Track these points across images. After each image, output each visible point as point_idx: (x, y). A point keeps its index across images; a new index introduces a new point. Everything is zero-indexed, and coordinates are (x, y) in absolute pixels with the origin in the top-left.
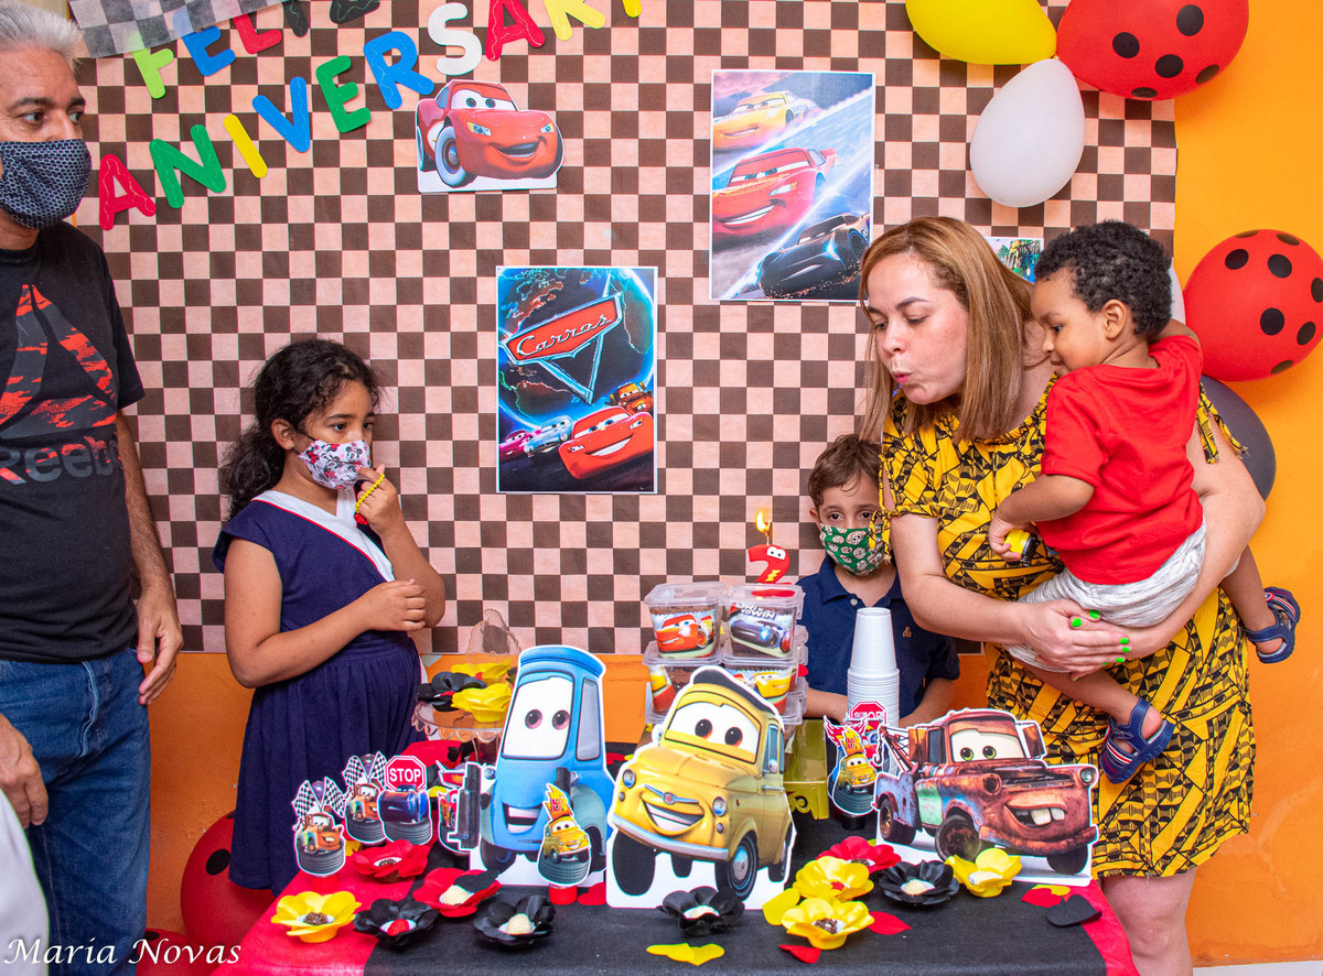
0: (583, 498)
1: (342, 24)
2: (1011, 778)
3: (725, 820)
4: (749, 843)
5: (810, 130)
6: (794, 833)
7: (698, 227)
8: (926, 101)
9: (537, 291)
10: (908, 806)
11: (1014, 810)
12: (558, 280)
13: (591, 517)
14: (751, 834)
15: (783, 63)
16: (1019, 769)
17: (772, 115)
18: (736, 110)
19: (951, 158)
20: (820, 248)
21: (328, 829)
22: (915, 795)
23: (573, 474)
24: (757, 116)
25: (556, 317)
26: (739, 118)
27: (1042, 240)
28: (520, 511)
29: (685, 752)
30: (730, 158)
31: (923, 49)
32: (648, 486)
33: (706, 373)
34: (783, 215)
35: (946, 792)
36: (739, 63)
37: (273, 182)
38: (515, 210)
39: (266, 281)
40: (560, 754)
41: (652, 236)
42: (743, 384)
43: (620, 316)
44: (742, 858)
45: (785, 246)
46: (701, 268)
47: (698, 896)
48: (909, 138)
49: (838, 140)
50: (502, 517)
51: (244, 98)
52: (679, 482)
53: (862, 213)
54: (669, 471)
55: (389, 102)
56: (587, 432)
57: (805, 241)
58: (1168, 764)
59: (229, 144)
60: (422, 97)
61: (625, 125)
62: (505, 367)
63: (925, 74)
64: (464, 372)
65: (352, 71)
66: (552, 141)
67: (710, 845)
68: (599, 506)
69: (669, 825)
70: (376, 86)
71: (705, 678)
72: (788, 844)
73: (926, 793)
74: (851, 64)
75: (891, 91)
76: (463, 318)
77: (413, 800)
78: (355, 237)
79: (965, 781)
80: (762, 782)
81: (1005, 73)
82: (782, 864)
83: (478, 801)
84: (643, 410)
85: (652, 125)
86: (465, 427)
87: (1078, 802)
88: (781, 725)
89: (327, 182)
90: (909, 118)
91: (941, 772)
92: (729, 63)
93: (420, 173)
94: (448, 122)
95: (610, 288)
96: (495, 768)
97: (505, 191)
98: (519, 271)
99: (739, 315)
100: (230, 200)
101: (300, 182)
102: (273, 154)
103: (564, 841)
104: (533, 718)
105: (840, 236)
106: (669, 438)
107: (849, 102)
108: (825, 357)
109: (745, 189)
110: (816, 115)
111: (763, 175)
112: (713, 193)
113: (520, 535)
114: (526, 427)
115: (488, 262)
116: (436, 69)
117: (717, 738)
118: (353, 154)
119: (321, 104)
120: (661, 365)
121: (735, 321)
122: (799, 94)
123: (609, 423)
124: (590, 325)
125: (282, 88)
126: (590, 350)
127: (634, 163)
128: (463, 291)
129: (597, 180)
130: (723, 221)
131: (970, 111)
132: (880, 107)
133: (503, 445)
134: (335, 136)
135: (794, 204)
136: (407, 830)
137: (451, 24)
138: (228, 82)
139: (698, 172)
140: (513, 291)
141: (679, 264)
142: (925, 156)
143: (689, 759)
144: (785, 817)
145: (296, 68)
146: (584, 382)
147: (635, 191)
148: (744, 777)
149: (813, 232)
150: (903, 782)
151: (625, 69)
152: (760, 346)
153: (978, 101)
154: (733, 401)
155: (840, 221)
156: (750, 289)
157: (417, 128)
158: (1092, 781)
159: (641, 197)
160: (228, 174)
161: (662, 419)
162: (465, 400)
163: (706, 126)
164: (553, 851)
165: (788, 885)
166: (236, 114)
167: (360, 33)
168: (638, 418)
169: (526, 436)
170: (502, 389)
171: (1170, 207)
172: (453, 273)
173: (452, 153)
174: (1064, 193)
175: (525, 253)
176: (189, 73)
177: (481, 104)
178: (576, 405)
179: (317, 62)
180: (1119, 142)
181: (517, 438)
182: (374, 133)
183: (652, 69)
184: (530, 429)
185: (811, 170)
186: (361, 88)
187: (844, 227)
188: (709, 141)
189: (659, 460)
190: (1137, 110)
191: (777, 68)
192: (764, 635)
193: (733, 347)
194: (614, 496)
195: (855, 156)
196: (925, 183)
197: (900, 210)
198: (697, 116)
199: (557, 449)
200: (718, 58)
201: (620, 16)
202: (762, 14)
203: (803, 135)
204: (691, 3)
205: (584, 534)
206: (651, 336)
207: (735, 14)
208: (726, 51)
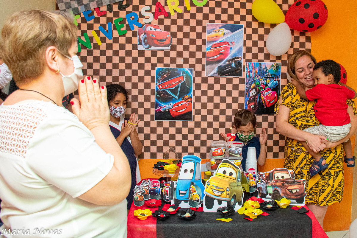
0: (175, 122)
1: (120, 10)
2: (287, 183)
3: (229, 192)
4: (234, 197)
5: (229, 37)
6: (244, 195)
7: (203, 59)
8: (255, 31)
9: (165, 73)
10: (265, 190)
11: (288, 190)
12: (170, 71)
13: (177, 126)
14: (235, 195)
15: (223, 22)
16: (289, 181)
17: (221, 33)
18: (212, 32)
19: (261, 44)
20: (231, 64)
21: (141, 196)
22: (266, 187)
23: (173, 116)
24: (217, 34)
25: (170, 79)
26: (213, 34)
27: (281, 63)
28: (160, 125)
29: (221, 178)
30: (211, 43)
31: (255, 19)
32: (190, 119)
33: (204, 93)
34: (223, 56)
35: (273, 186)
36: (213, 22)
37: (103, 46)
38: (160, 54)
39: (100, 70)
40: (191, 179)
41: (192, 61)
42: (213, 96)
43: (185, 80)
44: (233, 200)
45: (223, 64)
46: (203, 68)
47: (224, 209)
48: (251, 40)
49: (235, 40)
50: (156, 126)
51: (97, 26)
52: (198, 118)
53: (240, 56)
54: (195, 116)
55: (131, 29)
56: (176, 106)
57: (227, 63)
58: (325, 179)
59: (93, 37)
60: (139, 27)
61: (186, 35)
62: (157, 91)
63: (255, 25)
64: (147, 92)
65: (123, 21)
66: (170, 39)
67: (226, 198)
68: (179, 124)
69: (217, 194)
70: (128, 25)
71: (225, 161)
72: (242, 197)
73: (269, 187)
74: (238, 22)
75: (247, 29)
76: (148, 79)
77: (157, 190)
78: (122, 60)
79: (277, 184)
80: (237, 184)
81: (273, 26)
82: (241, 201)
83: (173, 189)
84: (190, 101)
85: (193, 36)
86: (147, 105)
87: (302, 188)
88: (241, 172)
89: (116, 47)
90: (251, 35)
91: (272, 182)
92: (210, 21)
93: (138, 45)
94: (145, 34)
95: (182, 73)
96: (177, 182)
97: (158, 50)
98: (161, 68)
100: (92, 51)
101: (109, 47)
102: (103, 40)
103: (194, 197)
104: (186, 171)
105: (236, 62)
106: (196, 108)
107: (238, 31)
108: (232, 89)
109: (214, 51)
110: (230, 34)
111: (218, 47)
112: (206, 51)
113: (160, 131)
114: (162, 105)
115: (154, 66)
116: (142, 21)
117: (227, 174)
118: (122, 40)
119: (115, 28)
120: (194, 91)
121: (211, 81)
122: (227, 29)
123: (182, 104)
124: (177, 82)
125: (105, 25)
126: (178, 87)
127: (189, 44)
128: (148, 73)
129: (180, 48)
130: (209, 58)
131: (265, 34)
132: (245, 33)
133: (156, 109)
134: (118, 36)
135: (225, 55)
136: (155, 196)
137: (146, 11)
138: (93, 23)
139: (203, 46)
140: (159, 73)
141: (198, 68)
142: (255, 44)
143: (221, 179)
144: (242, 191)
145: (109, 20)
147: (189, 51)
148: (233, 183)
149: (229, 61)
150: (264, 184)
151: (187, 22)
152: (217, 87)
153: (267, 32)
154: (211, 99)
155: (235, 58)
156: (215, 74)
157: (138, 35)
158: (305, 183)
160: (92, 44)
161: (194, 103)
162: (147, 99)
163: (205, 36)
164: (192, 200)
165: (242, 206)
166: (95, 30)
167: (125, 12)
168: (188, 103)
169: (162, 107)
170: (156, 96)
172: (145, 69)
173: (146, 41)
174: (286, 53)
175: (162, 65)
176: (84, 20)
177: (153, 29)
178: (174, 100)
179: (114, 19)
180: (298, 41)
181: (160, 108)
182: (127, 36)
183: (193, 23)
184: (163, 106)
185: (229, 46)
186: (125, 25)
187: (237, 60)
188: (206, 39)
189: (193, 113)
190: (302, 34)
191: (221, 23)
192: (236, 152)
193: (211, 87)
194: (182, 122)
195: (239, 44)
196: (255, 50)
197: (249, 56)
198: (203, 33)
199: (169, 111)
200: (208, 20)
201: (186, 10)
202: (218, 11)
203: (227, 38)
204: (202, 8)
205: (175, 130)
206: (192, 84)
207: (212, 10)
208: (210, 19)
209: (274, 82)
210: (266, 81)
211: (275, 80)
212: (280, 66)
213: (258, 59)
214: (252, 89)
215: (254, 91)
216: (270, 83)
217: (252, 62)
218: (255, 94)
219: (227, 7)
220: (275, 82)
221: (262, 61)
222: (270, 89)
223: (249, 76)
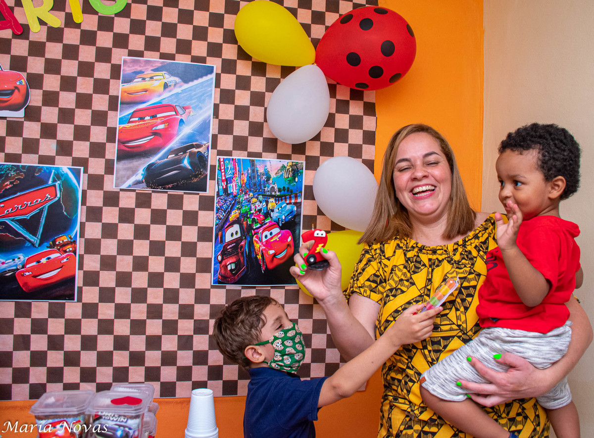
0: (30, 304)
5: (177, 94)
7: (108, 145)
8: (243, 83)
9: (7, 178)
12: (21, 172)
13: (35, 315)
15: (163, 56)
17: (156, 84)
18: (135, 80)
19: (256, 114)
20: (180, 161)
23: (24, 289)
24: (147, 84)
25: (19, 194)
26: (137, 85)
27: (304, 163)
30: (130, 107)
31: (243, 55)
32: (71, 297)
33: (110, 231)
34: (160, 141)
36: (138, 54)
41: (81, 149)
42: (132, 238)
43: (59, 195)
45: (160, 159)
46: (109, 169)
48: (233, 103)
49: (193, 101)
52: (91, 295)
53: (205, 143)
54: (85, 288)
56: (34, 264)
57: (171, 156)
61: (68, 84)
63: (243, 68)
66: (23, 91)
68: (40, 308)
74: (202, 60)
75: (224, 77)
81: (287, 71)
84: (70, 251)
85: (85, 85)
90: (233, 91)
92: (132, 53)
95: (54, 178)
99: (131, 197)
105: (191, 154)
106: (86, 268)
107: (200, 80)
108: (180, 224)
109: (138, 125)
110: (181, 87)
111: (149, 118)
112: (119, 127)
120: (83, 225)
121: (127, 201)
122: (172, 74)
123: (49, 258)
124: (40, 200)
126: (38, 215)
127: (73, 106)
129: (50, 115)
130: (124, 143)
131: (268, 90)
132: (218, 85)
135: (164, 136)
139: (111, 114)
141: (97, 166)
142: (242, 113)
146: (34, 234)
147: (72, 123)
149: (176, 152)
151: (71, 52)
152: (143, 216)
153: (272, 85)
154: (125, 247)
155: (192, 146)
156: (138, 183)
159: (76, 126)
161: (81, 257)
163: (118, 88)
168: (66, 256)
171: (372, 147)
174: (317, 138)
175: (2, 155)
178: (28, 247)
180: (347, 112)
183: (87, 54)
185: (177, 117)
187: (195, 150)
188: (118, 97)
189: (79, 282)
190: (356, 95)
191: (160, 59)
193: (127, 216)
194: (49, 303)
195: (202, 111)
196: (241, 128)
197: (225, 143)
198: (112, 82)
199: (14, 274)
200: (126, 51)
201: (70, 21)
202: (153, 28)
203: (173, 97)
204: (113, 18)
205: (29, 326)
206: (77, 208)
207: (138, 27)
208: (131, 47)
209: (285, 207)
210: (267, 205)
211: (290, 203)
212: (302, 169)
213: (250, 150)
214: (232, 225)
215: (236, 227)
216: (276, 210)
217: (234, 158)
218: (239, 235)
219: (175, 21)
220: (289, 207)
221: (259, 155)
222: (276, 224)
223: (226, 190)
